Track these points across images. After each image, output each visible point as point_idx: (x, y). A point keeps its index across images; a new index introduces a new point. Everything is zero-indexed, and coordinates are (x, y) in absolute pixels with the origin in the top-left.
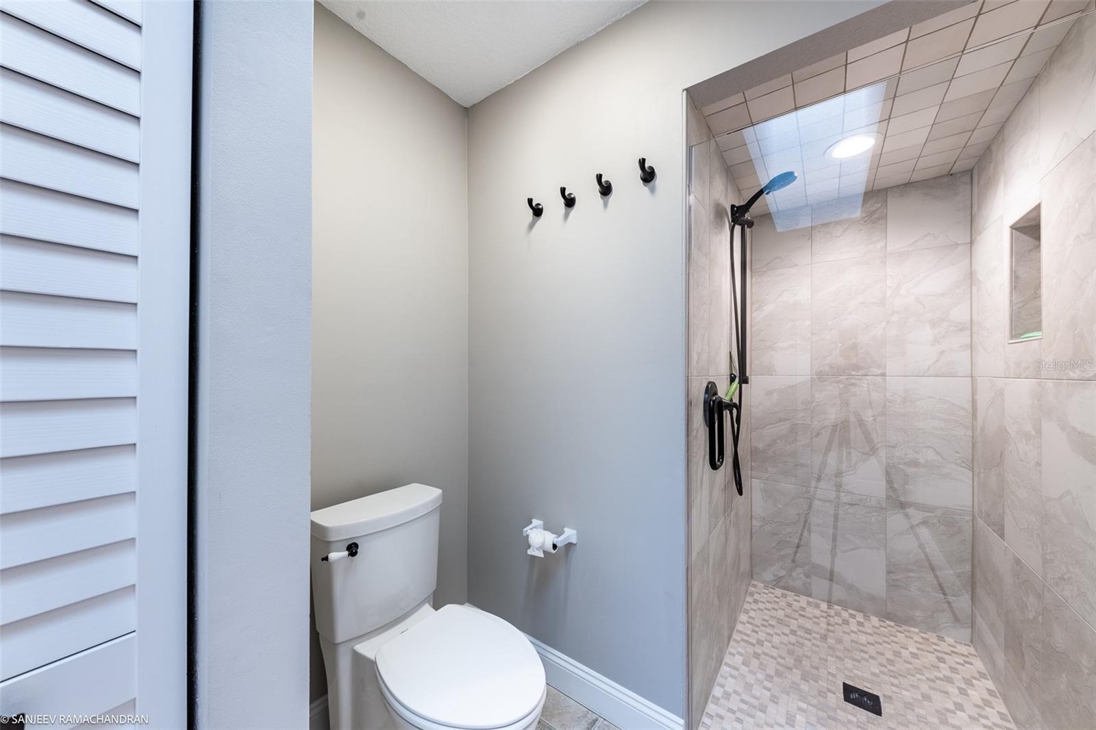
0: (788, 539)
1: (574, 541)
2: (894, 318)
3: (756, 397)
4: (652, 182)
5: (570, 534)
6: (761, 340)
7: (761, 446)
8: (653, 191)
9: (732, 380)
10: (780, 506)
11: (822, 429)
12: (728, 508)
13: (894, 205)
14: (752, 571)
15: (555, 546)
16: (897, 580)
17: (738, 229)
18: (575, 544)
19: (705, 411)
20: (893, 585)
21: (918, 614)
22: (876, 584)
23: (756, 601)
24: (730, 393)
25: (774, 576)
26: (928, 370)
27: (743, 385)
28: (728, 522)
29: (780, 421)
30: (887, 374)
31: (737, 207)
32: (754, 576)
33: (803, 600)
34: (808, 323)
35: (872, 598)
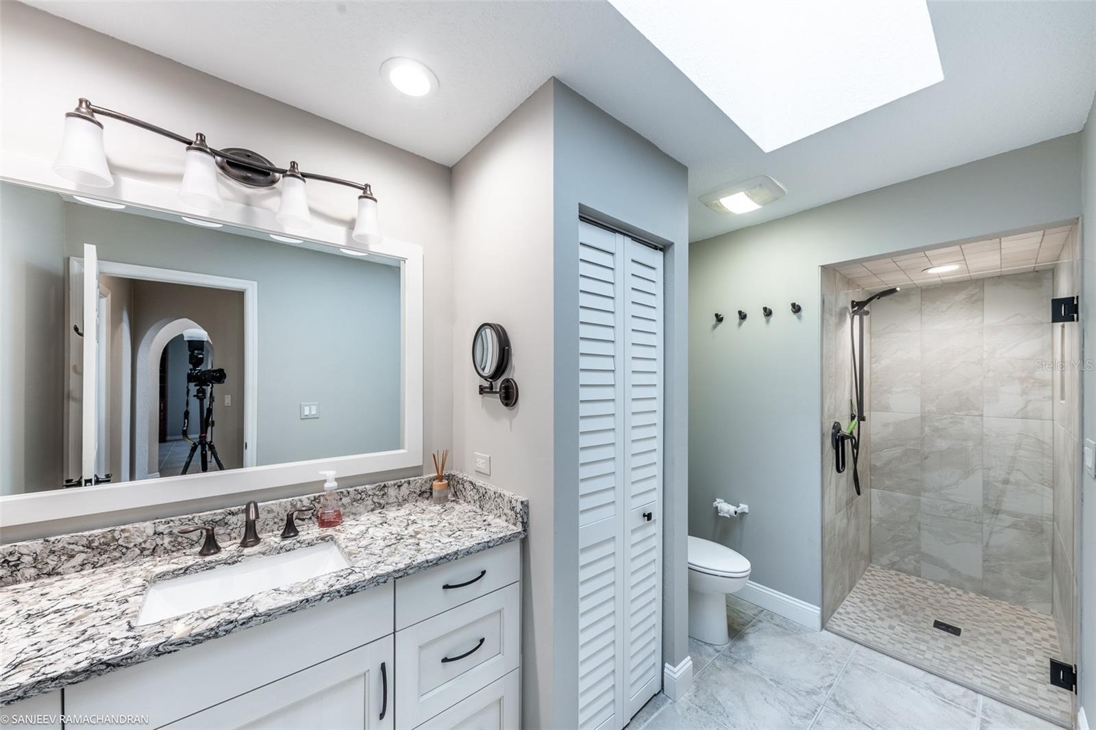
0: (901, 534)
1: (747, 512)
2: (991, 374)
3: (876, 427)
4: (799, 313)
5: (744, 507)
6: (880, 385)
7: (878, 464)
8: (799, 318)
9: (853, 418)
10: (895, 510)
11: (930, 453)
12: (850, 502)
13: (989, 291)
14: (871, 557)
15: (736, 513)
16: (992, 566)
17: (857, 318)
18: (747, 513)
19: (832, 442)
20: (986, 570)
21: (1009, 592)
22: (975, 569)
23: (873, 575)
24: (851, 427)
25: (890, 560)
26: (1018, 413)
27: (861, 422)
28: (849, 512)
29: (895, 447)
30: (984, 415)
31: (856, 303)
32: (873, 560)
33: (913, 579)
34: (919, 374)
35: (971, 579)
